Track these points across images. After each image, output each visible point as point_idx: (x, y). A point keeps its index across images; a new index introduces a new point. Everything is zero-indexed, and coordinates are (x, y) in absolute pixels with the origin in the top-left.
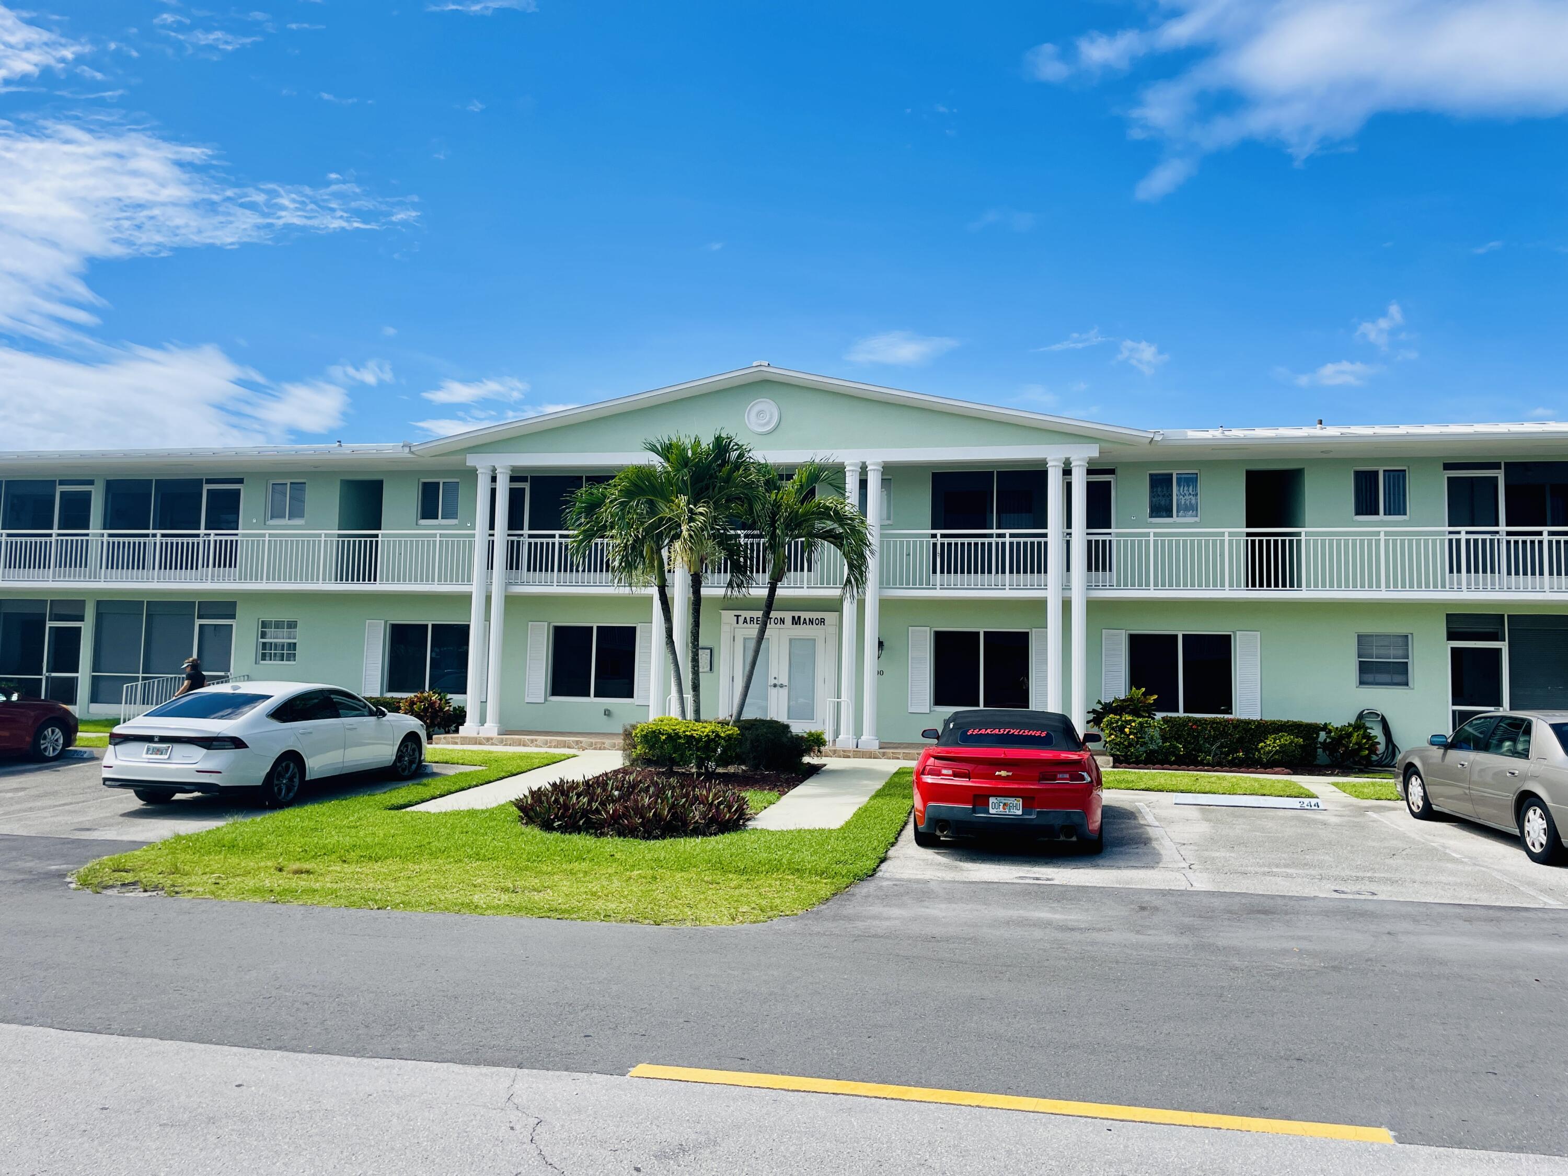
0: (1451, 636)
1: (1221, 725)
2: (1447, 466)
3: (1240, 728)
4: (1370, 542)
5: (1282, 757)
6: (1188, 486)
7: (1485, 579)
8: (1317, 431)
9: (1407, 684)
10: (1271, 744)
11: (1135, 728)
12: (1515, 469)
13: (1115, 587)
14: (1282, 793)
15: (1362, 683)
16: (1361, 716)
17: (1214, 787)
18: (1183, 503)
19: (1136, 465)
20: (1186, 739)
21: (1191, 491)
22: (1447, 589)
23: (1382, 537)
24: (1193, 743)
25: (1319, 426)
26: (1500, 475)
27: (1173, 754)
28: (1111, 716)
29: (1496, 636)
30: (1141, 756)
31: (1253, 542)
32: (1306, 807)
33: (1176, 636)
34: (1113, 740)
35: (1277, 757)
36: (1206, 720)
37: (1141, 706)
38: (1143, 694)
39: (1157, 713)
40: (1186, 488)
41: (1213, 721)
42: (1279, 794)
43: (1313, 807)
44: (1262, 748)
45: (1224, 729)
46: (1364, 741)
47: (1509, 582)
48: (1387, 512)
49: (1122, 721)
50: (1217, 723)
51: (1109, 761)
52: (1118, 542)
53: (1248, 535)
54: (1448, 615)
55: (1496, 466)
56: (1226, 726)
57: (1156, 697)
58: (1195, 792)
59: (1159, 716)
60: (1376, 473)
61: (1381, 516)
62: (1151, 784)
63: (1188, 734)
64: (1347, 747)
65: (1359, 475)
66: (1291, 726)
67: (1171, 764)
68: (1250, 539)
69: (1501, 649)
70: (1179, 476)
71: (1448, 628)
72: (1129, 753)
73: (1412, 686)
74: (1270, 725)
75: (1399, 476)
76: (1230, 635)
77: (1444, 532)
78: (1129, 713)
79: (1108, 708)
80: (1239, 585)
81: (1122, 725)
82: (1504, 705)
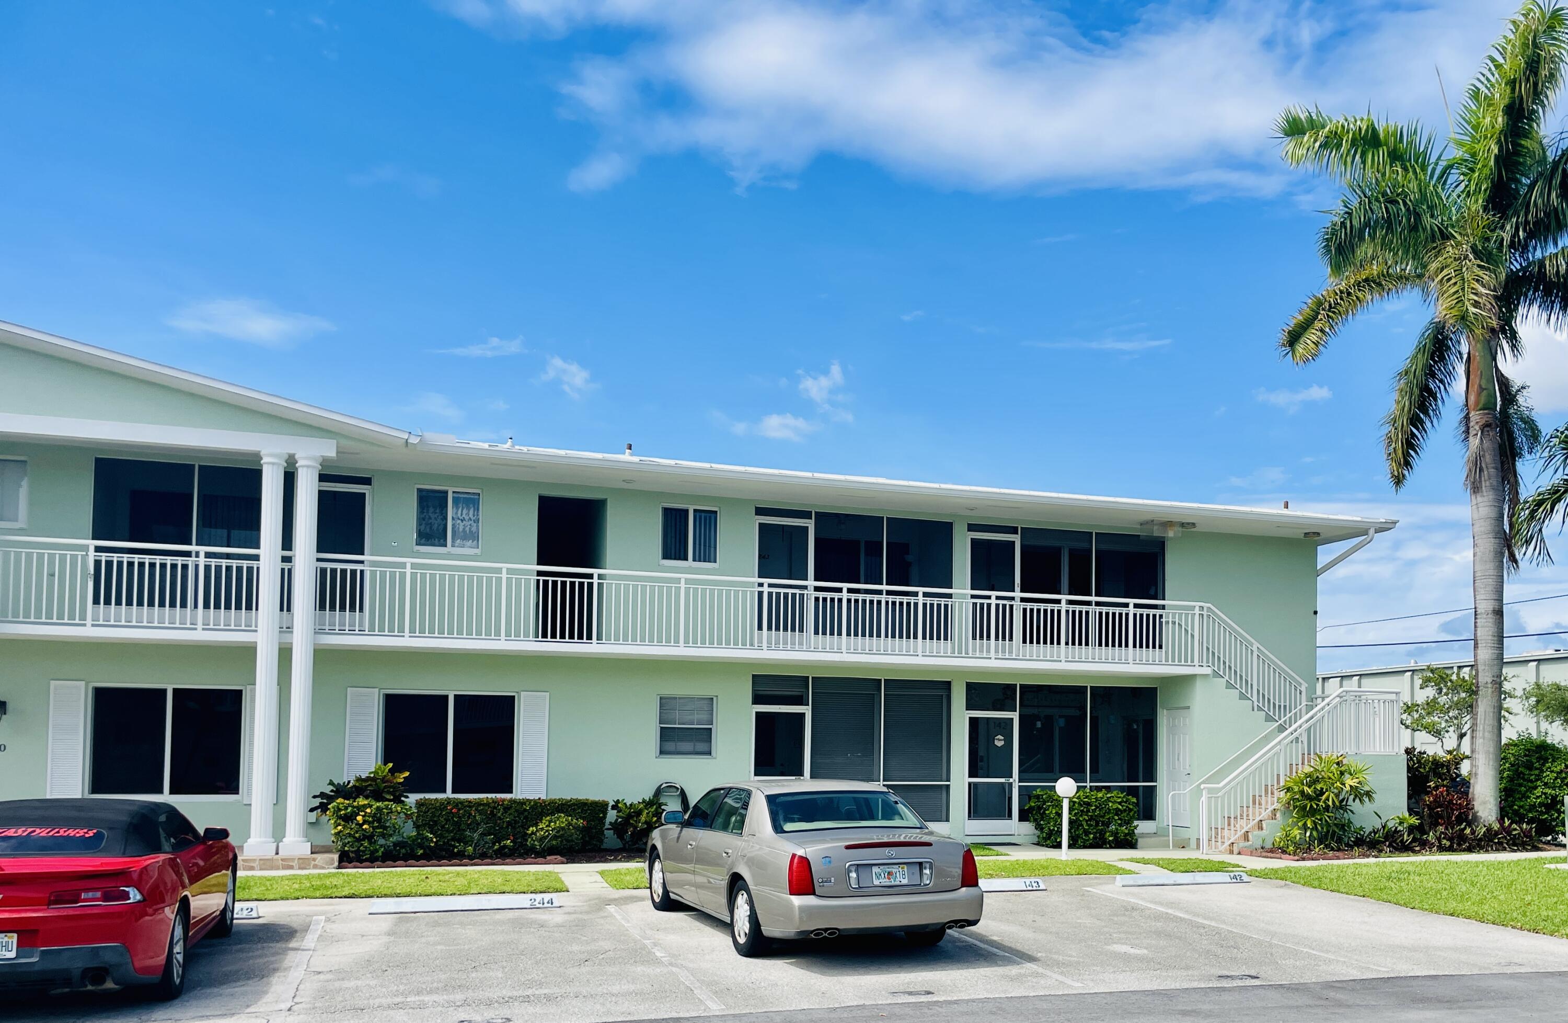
0: (758, 699)
1: (489, 807)
2: (760, 511)
3: (512, 811)
4: (669, 588)
5: (562, 841)
6: (469, 509)
7: (793, 638)
8: (627, 457)
9: (709, 753)
10: (545, 827)
11: (370, 815)
12: (824, 519)
13: (367, 632)
14: (525, 889)
15: (662, 752)
16: (659, 792)
17: (444, 887)
18: (461, 529)
19: (397, 476)
20: (443, 827)
21: (471, 515)
22: (756, 647)
23: (683, 585)
24: (452, 832)
25: (628, 451)
26: (810, 524)
27: (421, 846)
28: (340, 800)
29: (800, 701)
30: (377, 851)
31: (546, 583)
32: (538, 906)
33: (446, 697)
34: (341, 831)
35: (554, 842)
36: (470, 802)
37: (385, 787)
38: (390, 770)
39: (409, 795)
40: (465, 511)
41: (479, 803)
42: (521, 890)
43: (546, 905)
44: (533, 833)
45: (492, 812)
46: (655, 819)
47: (816, 642)
48: (697, 558)
49: (354, 807)
50: (484, 805)
51: (333, 860)
52: (373, 573)
53: (540, 573)
54: (753, 676)
55: (806, 515)
56: (495, 808)
57: (407, 774)
58: (416, 895)
59: (412, 799)
60: (686, 512)
61: (690, 563)
62: (361, 888)
63: (447, 820)
64: (635, 827)
65: (667, 512)
66: (574, 804)
67: (418, 858)
68: (541, 578)
69: (804, 714)
70: (455, 495)
71: (753, 690)
72: (361, 848)
73: (714, 756)
74: (549, 804)
75: (710, 518)
76: (514, 696)
77: (753, 583)
78: (367, 797)
79: (341, 791)
80: (526, 635)
81: (353, 812)
82: (805, 775)
